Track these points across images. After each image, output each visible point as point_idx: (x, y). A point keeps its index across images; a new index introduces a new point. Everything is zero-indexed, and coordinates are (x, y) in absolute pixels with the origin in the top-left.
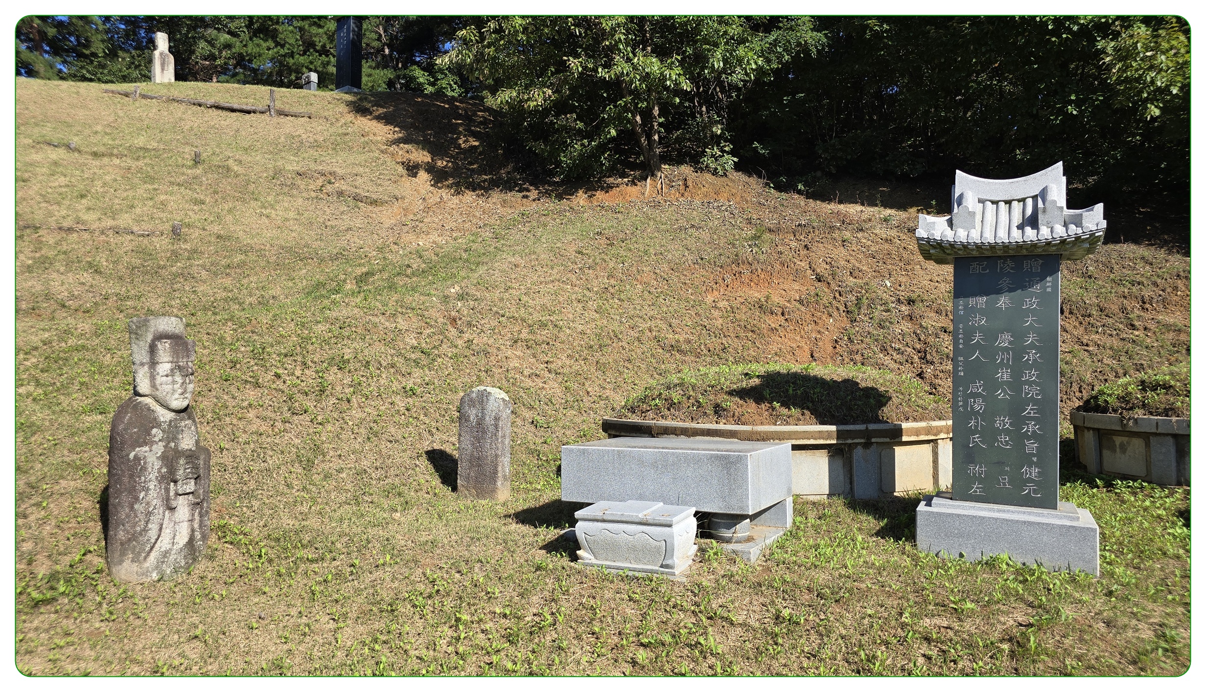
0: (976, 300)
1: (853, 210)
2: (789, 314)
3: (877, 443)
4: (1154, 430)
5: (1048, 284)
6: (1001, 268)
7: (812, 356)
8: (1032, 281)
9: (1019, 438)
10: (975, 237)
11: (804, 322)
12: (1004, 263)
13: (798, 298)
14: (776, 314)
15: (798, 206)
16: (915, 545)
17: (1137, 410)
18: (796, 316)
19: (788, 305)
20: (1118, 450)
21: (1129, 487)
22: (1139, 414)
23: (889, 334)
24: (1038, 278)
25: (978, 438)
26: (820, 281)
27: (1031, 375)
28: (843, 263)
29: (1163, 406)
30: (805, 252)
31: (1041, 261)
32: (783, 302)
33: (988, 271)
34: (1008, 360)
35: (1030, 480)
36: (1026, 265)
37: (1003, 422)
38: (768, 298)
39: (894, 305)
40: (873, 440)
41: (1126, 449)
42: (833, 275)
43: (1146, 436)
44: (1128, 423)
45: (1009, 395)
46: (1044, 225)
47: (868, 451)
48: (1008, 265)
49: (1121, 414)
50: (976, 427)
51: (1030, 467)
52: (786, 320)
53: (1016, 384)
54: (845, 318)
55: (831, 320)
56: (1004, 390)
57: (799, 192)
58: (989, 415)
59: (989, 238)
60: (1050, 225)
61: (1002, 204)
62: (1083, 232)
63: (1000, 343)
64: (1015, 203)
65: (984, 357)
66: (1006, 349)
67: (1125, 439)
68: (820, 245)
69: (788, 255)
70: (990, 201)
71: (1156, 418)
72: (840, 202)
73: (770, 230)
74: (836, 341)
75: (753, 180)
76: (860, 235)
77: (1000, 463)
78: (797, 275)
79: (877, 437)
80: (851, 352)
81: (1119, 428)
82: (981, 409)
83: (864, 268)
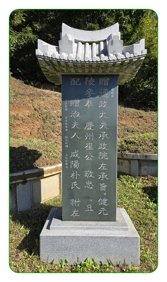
0: (74, 102)
1: (47, 91)
2: (24, 120)
3: (30, 180)
4: (132, 158)
5: (112, 93)
6: (88, 83)
7: (31, 134)
8: (104, 91)
9: (97, 182)
10: (72, 57)
11: (29, 123)
12: (88, 79)
13: (28, 115)
14: (20, 120)
15: (31, 89)
16: (39, 259)
17: (126, 151)
18: (27, 120)
19: (24, 117)
20: (120, 164)
21: (125, 178)
22: (127, 152)
23: (55, 127)
24: (107, 89)
25: (76, 183)
26: (35, 110)
27: (103, 146)
28: (43, 105)
29: (134, 149)
30: (32, 101)
31: (108, 79)
32: (22, 116)
33: (80, 84)
34: (91, 138)
35: (103, 206)
36: (101, 81)
37: (89, 174)
38: (17, 115)
39: (56, 118)
40: (28, 179)
41: (123, 164)
42: (39, 108)
43: (129, 160)
44: (124, 156)
45: (92, 158)
46: (111, 53)
47: (25, 185)
48: (91, 81)
49: (121, 152)
50: (75, 177)
51: (102, 199)
52: (23, 122)
53: (96, 152)
54: (42, 122)
55: (38, 122)
56: (89, 156)
57: (32, 85)
58: (81, 170)
59: (81, 58)
60: (115, 53)
61: (87, 44)
62: (134, 57)
63: (87, 128)
64: (94, 44)
65: (79, 136)
66: (90, 132)
67: (122, 161)
68: (37, 100)
69: (26, 102)
70: (81, 42)
71: (132, 154)
72: (43, 89)
73: (21, 94)
74: (39, 128)
75: (18, 81)
76: (48, 98)
77: (88, 198)
78: (28, 108)
79: (30, 178)
80: (43, 132)
81: (121, 157)
82: (77, 167)
83: (49, 107)
